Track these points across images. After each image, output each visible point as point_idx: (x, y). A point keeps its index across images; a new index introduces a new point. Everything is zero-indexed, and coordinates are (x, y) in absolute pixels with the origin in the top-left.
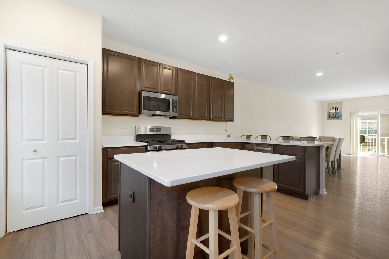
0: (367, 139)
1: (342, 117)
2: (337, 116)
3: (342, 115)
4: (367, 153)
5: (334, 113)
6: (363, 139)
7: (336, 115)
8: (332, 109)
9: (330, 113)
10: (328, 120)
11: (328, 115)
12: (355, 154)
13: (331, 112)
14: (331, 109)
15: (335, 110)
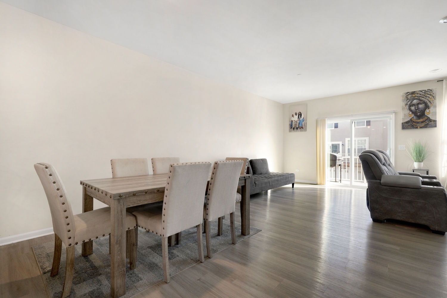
0: (340, 160)
1: (306, 126)
2: (300, 126)
3: (306, 123)
4: (341, 182)
5: (296, 122)
6: (334, 161)
7: (299, 124)
8: (295, 116)
9: (292, 121)
10: (290, 131)
11: (289, 124)
12: (322, 183)
13: (293, 119)
14: (293, 116)
15: (298, 117)
